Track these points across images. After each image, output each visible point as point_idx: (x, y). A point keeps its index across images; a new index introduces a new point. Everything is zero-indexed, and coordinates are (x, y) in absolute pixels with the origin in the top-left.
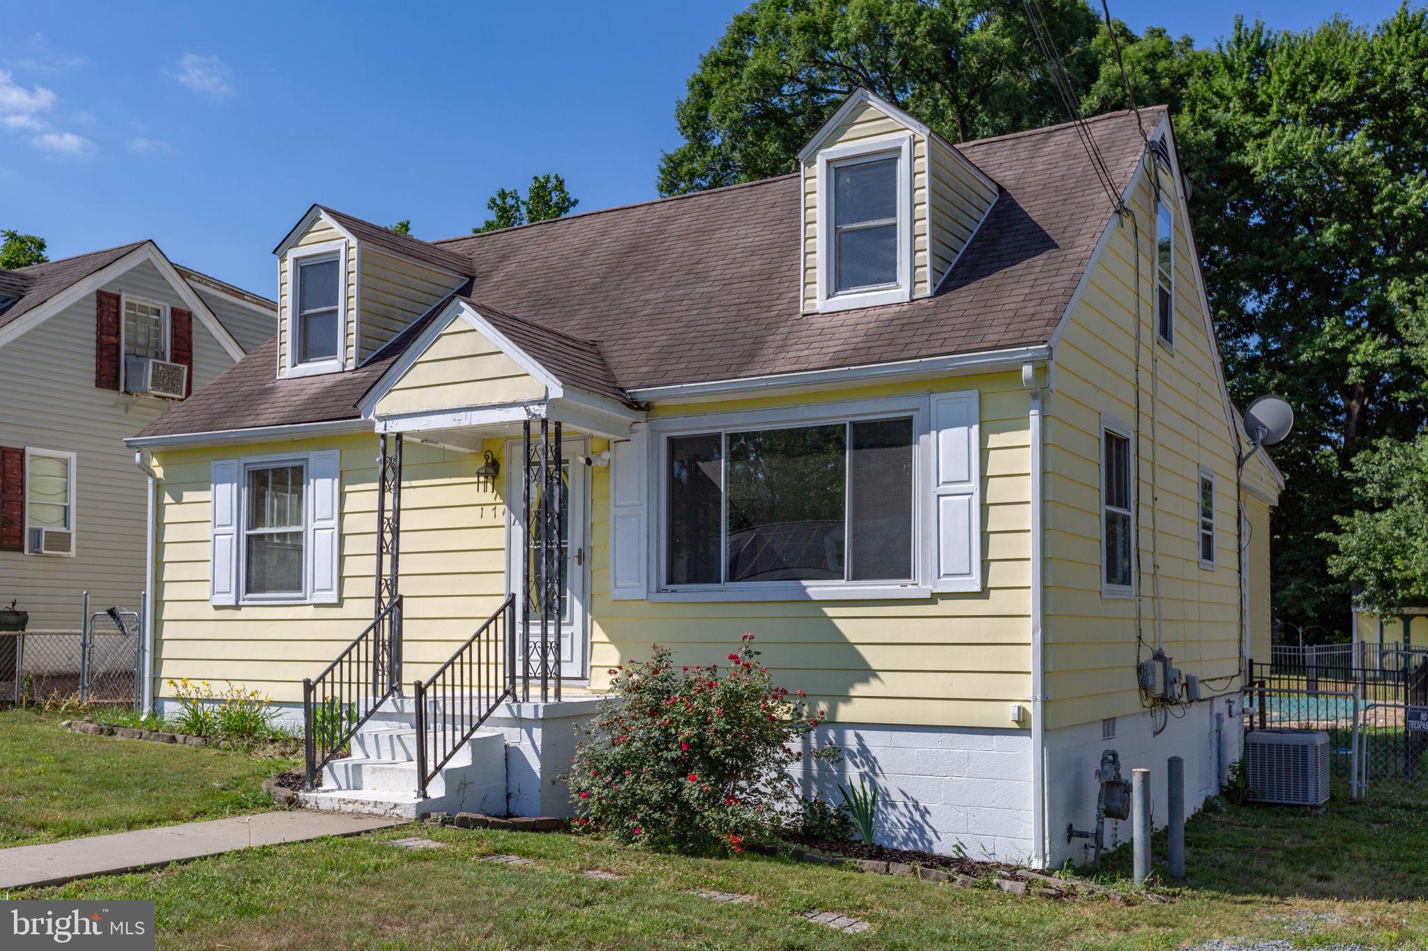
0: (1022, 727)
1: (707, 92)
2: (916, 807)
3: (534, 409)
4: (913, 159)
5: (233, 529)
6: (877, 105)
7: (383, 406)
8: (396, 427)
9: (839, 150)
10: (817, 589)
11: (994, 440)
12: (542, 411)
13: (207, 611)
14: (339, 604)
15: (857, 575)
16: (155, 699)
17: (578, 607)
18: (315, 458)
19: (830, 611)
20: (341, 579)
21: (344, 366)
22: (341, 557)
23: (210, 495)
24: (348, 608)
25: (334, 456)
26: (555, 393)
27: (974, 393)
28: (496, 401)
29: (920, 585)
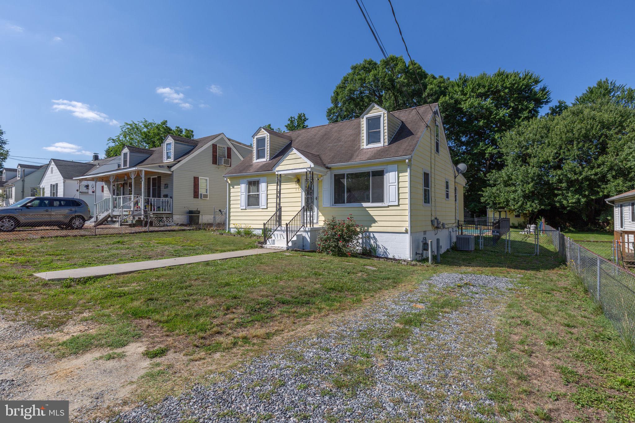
0: (406, 232)
1: (338, 94)
2: (385, 248)
3: (308, 169)
4: (384, 117)
5: (245, 193)
6: (376, 106)
7: (277, 169)
8: (280, 173)
9: (369, 115)
10: (365, 205)
11: (400, 175)
12: (310, 170)
13: (239, 210)
14: (267, 208)
15: (373, 202)
16: (229, 228)
17: (316, 209)
18: (261, 179)
19: (367, 209)
20: (267, 203)
21: (267, 160)
22: (267, 199)
23: (240, 186)
24: (269, 209)
25: (265, 178)
26: (312, 166)
27: (396, 165)
28: (300, 168)
29: (386, 204)
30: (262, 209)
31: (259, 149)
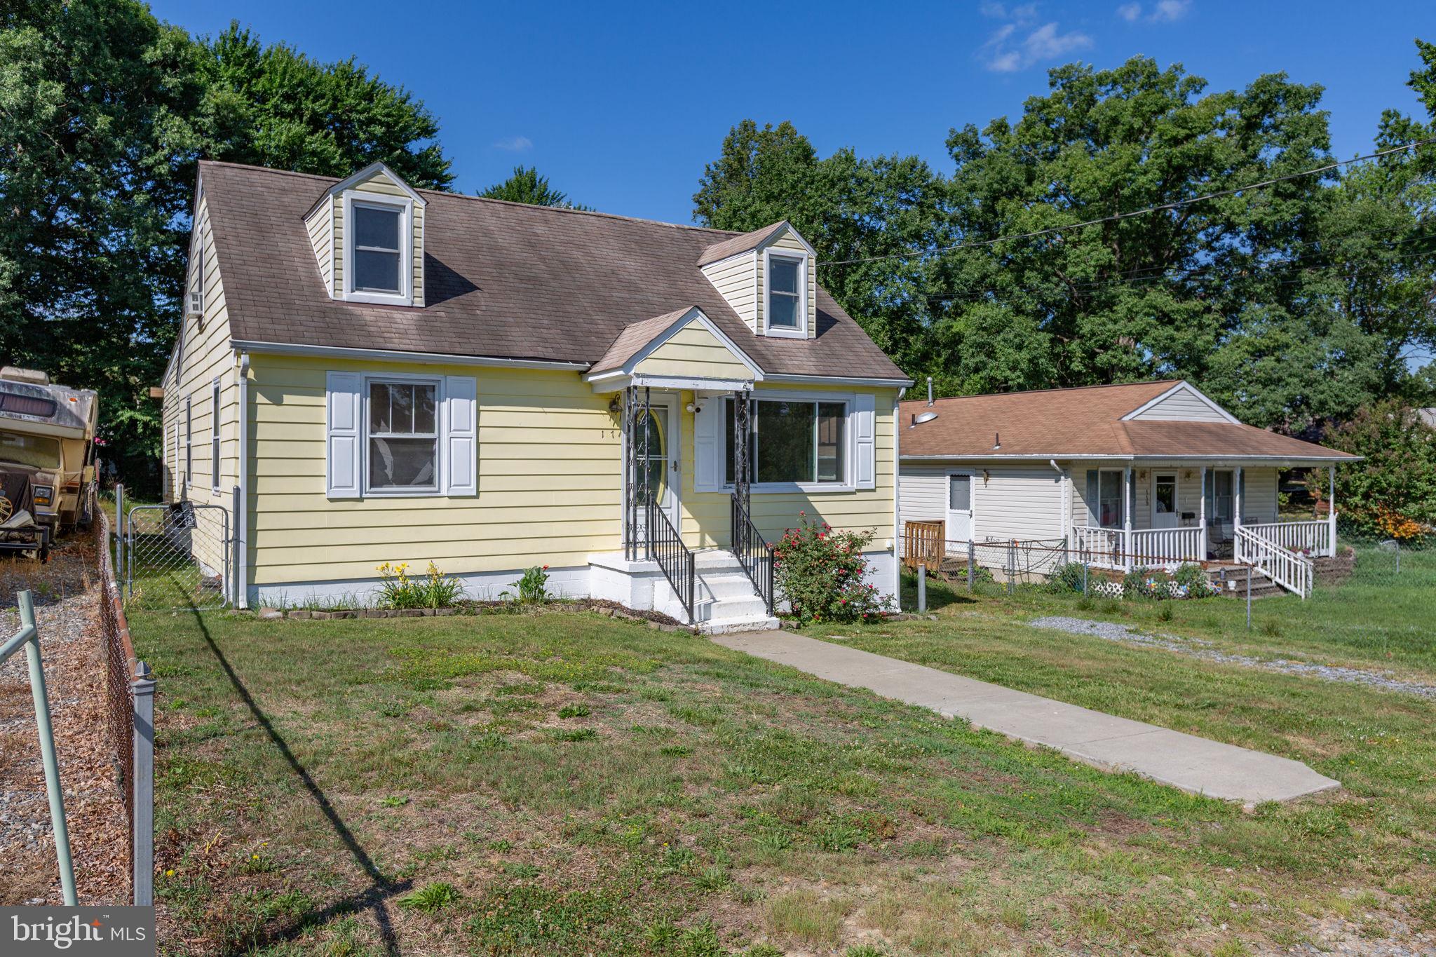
0: (889, 550)
5: (356, 430)
7: (640, 368)
8: (649, 383)
9: (776, 249)
10: (805, 487)
11: (881, 418)
12: (751, 387)
13: (320, 503)
14: (477, 497)
15: (820, 480)
16: (250, 586)
17: (675, 498)
18: (451, 381)
19: (811, 498)
21: (413, 302)
22: (478, 460)
23: (324, 401)
24: (484, 499)
25: (471, 382)
26: (760, 378)
27: (873, 396)
28: (723, 377)
29: (849, 485)
30: (451, 497)
31: (361, 248)
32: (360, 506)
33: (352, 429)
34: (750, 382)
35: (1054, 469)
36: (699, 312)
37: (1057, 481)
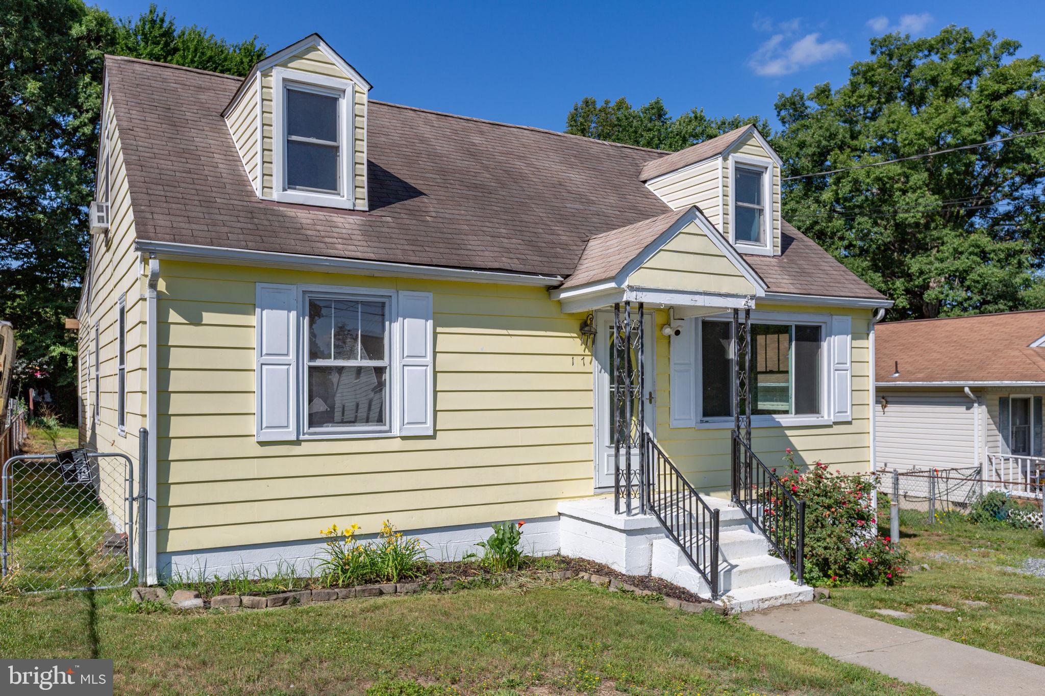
5: (292, 357)
7: (634, 280)
9: (739, 156)
10: (782, 420)
11: (856, 343)
13: (251, 447)
14: (433, 437)
15: (797, 413)
16: (160, 555)
18: (404, 298)
19: (788, 433)
20: (435, 414)
21: (354, 205)
22: (435, 392)
23: (253, 320)
24: (443, 440)
25: (427, 298)
26: (761, 293)
27: (849, 318)
28: (723, 291)
29: (826, 417)
30: (404, 438)
31: (294, 138)
32: (296, 450)
33: (287, 355)
34: (753, 297)
35: (967, 396)
36: (698, 213)
37: (968, 409)
